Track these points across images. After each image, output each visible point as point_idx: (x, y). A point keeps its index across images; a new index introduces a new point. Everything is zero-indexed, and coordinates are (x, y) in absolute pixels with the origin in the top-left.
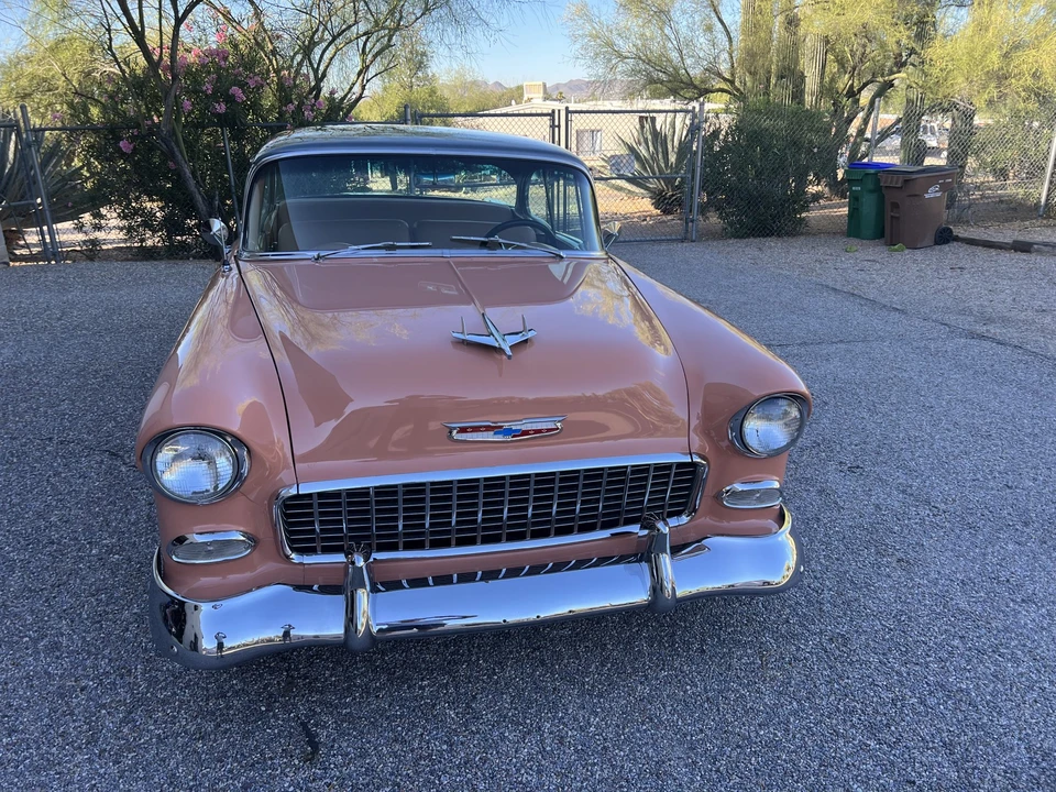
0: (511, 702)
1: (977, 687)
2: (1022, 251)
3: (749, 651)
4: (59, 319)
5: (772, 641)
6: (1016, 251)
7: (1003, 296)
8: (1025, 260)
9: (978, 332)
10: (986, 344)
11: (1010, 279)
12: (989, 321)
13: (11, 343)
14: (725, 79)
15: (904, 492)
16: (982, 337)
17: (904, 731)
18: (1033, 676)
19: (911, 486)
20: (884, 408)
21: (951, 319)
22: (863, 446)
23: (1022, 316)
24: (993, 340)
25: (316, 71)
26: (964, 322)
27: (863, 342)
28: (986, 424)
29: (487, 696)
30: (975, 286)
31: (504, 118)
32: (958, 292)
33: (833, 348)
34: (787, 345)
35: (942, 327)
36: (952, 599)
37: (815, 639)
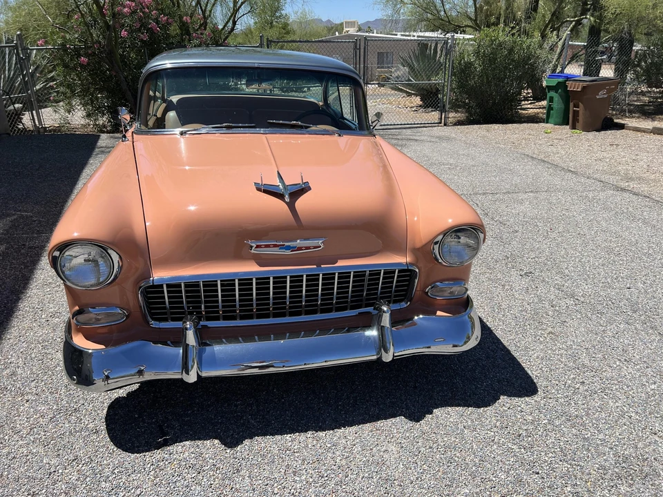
0: (291, 416)
1: (588, 414)
2: (658, 134)
3: (445, 388)
4: (38, 170)
5: (460, 382)
6: (654, 134)
7: (642, 163)
8: (659, 140)
9: (623, 186)
10: (626, 195)
11: (648, 152)
12: (630, 179)
13: (6, 185)
14: (471, 19)
15: (559, 289)
16: (623, 190)
17: (536, 440)
18: (625, 408)
19: (563, 286)
20: (553, 235)
21: (605, 178)
22: (537, 259)
23: (653, 177)
24: (631, 192)
25: (204, 12)
26: (613, 180)
27: (546, 191)
28: (618, 246)
29: (277, 412)
30: (624, 157)
31: (321, 44)
32: (613, 161)
33: (526, 196)
34: (497, 194)
35: (599, 183)
36: (579, 358)
37: (488, 382)
